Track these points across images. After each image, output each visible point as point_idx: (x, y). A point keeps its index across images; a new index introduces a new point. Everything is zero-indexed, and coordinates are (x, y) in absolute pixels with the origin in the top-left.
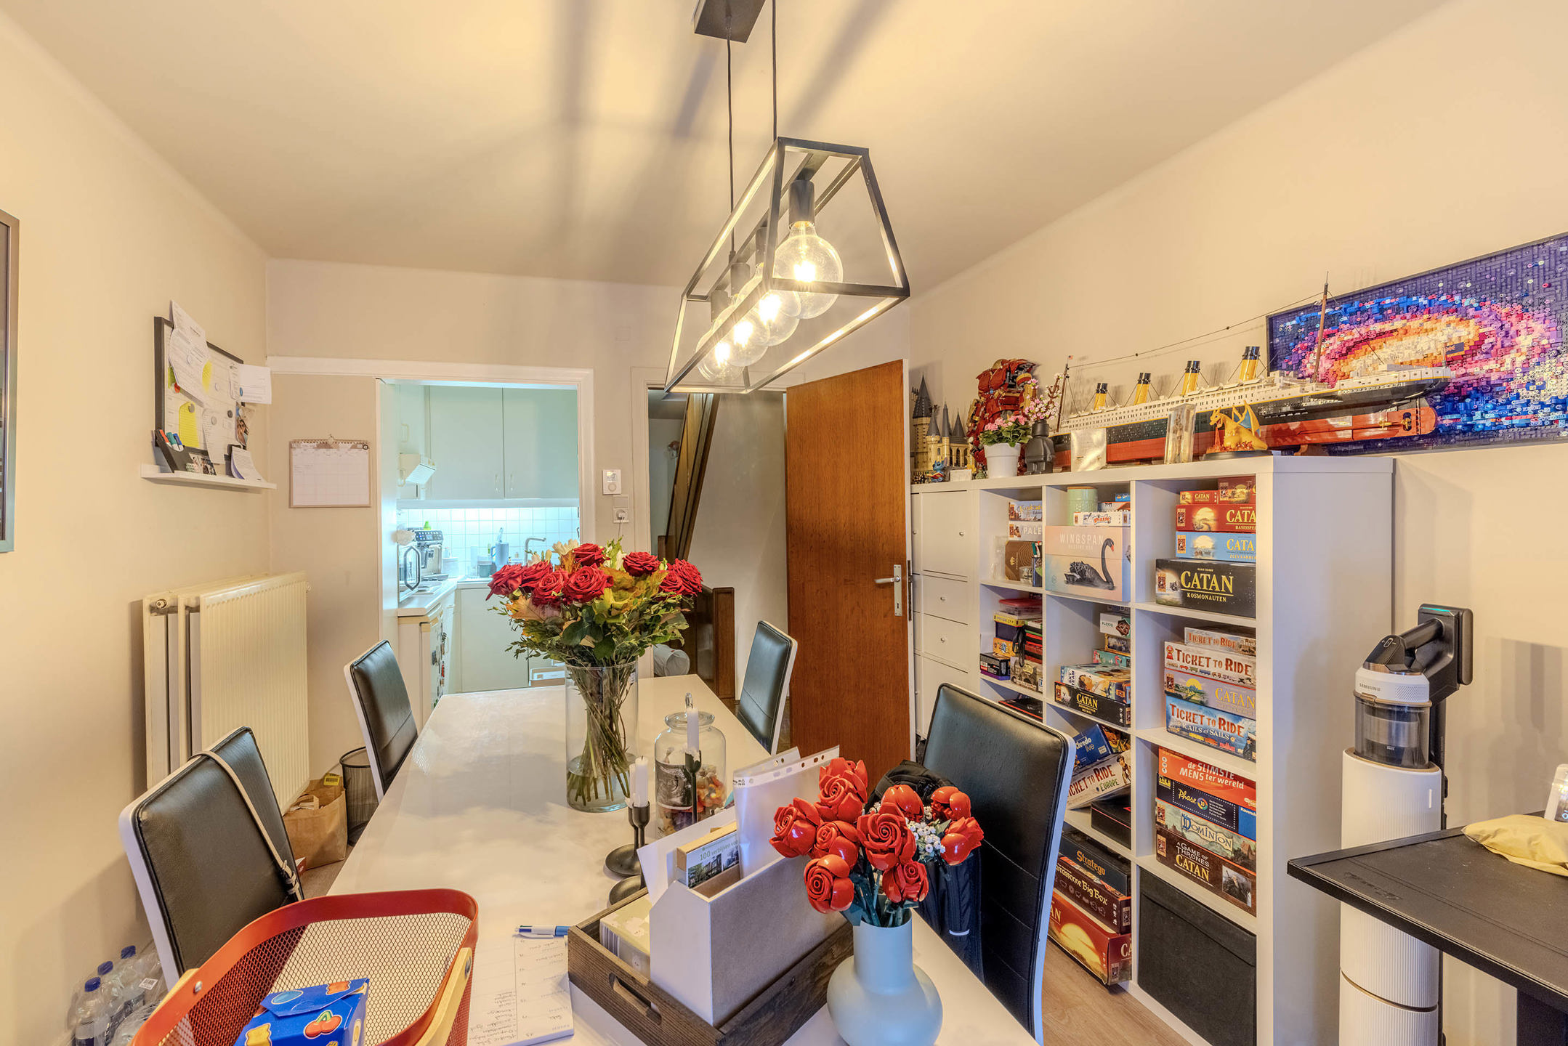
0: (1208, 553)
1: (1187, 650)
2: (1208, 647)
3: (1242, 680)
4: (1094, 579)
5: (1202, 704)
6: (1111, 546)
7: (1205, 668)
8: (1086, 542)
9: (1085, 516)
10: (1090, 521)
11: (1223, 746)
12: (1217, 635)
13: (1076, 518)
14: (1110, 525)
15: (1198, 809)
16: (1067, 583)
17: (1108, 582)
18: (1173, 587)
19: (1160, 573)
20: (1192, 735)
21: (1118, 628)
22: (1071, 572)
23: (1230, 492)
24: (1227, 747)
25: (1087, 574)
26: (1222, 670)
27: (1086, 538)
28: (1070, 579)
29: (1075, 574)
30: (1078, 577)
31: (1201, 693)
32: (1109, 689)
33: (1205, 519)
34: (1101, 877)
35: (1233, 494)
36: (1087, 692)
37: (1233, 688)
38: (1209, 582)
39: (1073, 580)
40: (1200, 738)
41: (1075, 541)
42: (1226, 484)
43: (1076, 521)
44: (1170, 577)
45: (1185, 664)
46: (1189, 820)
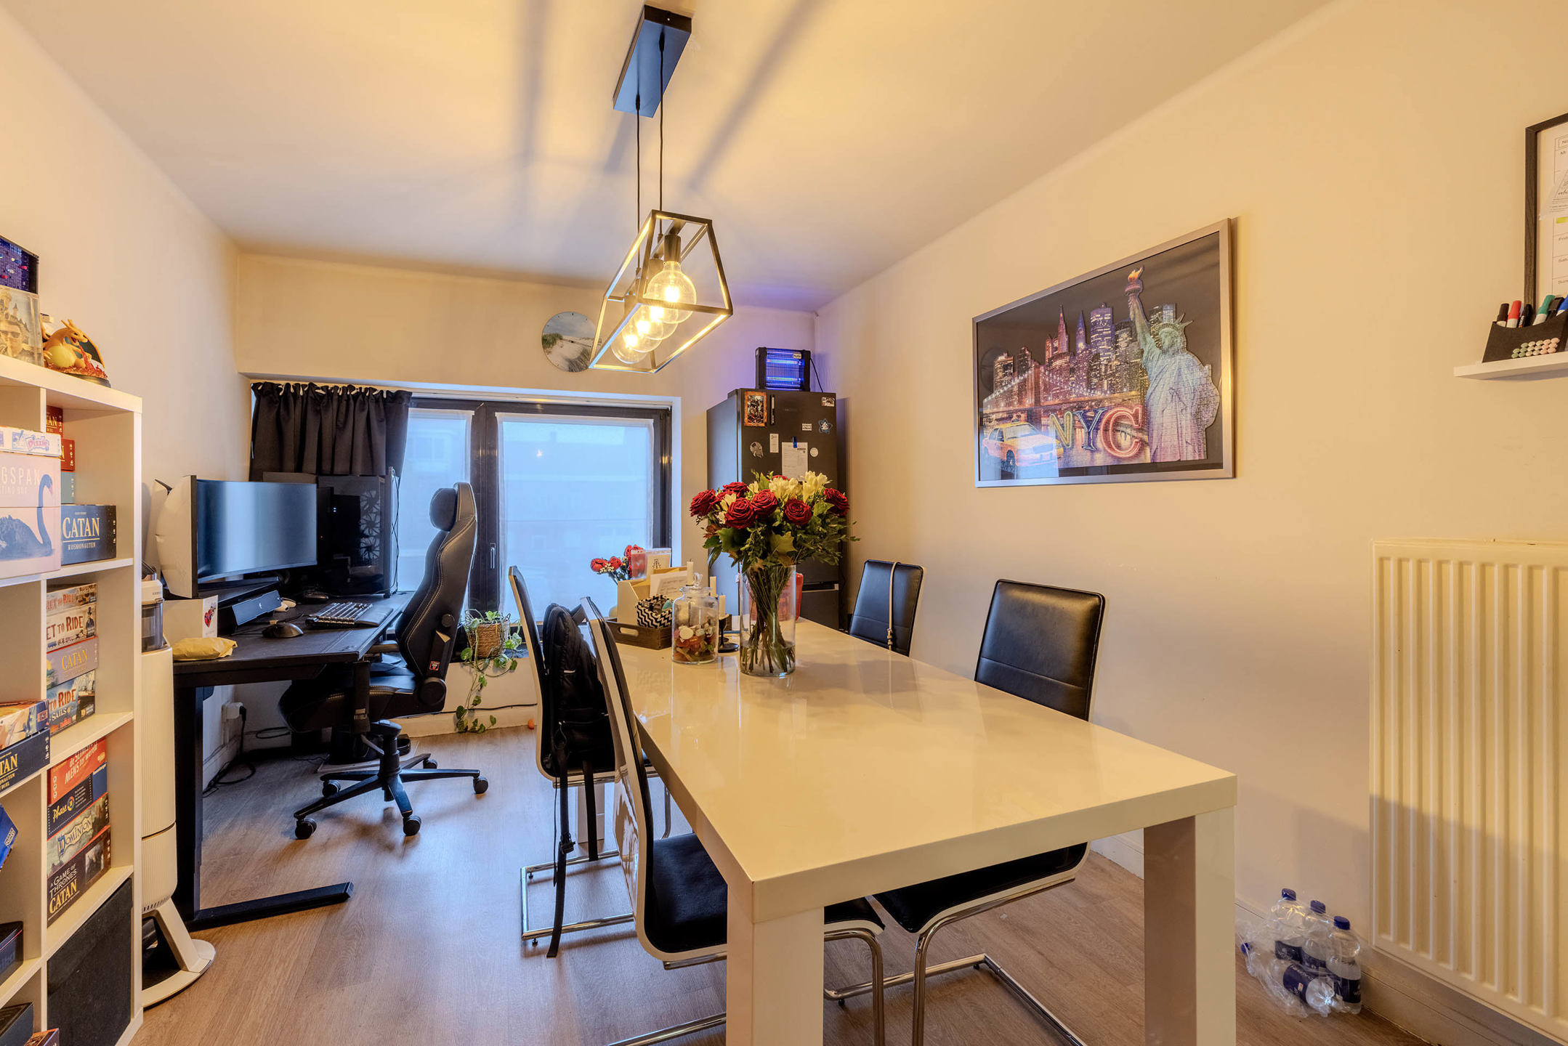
3: (77, 636)
4: (28, 543)
5: (53, 685)
6: (49, 487)
7: (53, 640)
8: (18, 479)
9: (14, 434)
10: (20, 446)
11: (63, 725)
12: (61, 594)
15: (71, 813)
17: (43, 544)
24: (66, 722)
26: (67, 633)
27: (17, 474)
31: (51, 673)
37: (75, 648)
38: (84, 525)
46: (63, 837)
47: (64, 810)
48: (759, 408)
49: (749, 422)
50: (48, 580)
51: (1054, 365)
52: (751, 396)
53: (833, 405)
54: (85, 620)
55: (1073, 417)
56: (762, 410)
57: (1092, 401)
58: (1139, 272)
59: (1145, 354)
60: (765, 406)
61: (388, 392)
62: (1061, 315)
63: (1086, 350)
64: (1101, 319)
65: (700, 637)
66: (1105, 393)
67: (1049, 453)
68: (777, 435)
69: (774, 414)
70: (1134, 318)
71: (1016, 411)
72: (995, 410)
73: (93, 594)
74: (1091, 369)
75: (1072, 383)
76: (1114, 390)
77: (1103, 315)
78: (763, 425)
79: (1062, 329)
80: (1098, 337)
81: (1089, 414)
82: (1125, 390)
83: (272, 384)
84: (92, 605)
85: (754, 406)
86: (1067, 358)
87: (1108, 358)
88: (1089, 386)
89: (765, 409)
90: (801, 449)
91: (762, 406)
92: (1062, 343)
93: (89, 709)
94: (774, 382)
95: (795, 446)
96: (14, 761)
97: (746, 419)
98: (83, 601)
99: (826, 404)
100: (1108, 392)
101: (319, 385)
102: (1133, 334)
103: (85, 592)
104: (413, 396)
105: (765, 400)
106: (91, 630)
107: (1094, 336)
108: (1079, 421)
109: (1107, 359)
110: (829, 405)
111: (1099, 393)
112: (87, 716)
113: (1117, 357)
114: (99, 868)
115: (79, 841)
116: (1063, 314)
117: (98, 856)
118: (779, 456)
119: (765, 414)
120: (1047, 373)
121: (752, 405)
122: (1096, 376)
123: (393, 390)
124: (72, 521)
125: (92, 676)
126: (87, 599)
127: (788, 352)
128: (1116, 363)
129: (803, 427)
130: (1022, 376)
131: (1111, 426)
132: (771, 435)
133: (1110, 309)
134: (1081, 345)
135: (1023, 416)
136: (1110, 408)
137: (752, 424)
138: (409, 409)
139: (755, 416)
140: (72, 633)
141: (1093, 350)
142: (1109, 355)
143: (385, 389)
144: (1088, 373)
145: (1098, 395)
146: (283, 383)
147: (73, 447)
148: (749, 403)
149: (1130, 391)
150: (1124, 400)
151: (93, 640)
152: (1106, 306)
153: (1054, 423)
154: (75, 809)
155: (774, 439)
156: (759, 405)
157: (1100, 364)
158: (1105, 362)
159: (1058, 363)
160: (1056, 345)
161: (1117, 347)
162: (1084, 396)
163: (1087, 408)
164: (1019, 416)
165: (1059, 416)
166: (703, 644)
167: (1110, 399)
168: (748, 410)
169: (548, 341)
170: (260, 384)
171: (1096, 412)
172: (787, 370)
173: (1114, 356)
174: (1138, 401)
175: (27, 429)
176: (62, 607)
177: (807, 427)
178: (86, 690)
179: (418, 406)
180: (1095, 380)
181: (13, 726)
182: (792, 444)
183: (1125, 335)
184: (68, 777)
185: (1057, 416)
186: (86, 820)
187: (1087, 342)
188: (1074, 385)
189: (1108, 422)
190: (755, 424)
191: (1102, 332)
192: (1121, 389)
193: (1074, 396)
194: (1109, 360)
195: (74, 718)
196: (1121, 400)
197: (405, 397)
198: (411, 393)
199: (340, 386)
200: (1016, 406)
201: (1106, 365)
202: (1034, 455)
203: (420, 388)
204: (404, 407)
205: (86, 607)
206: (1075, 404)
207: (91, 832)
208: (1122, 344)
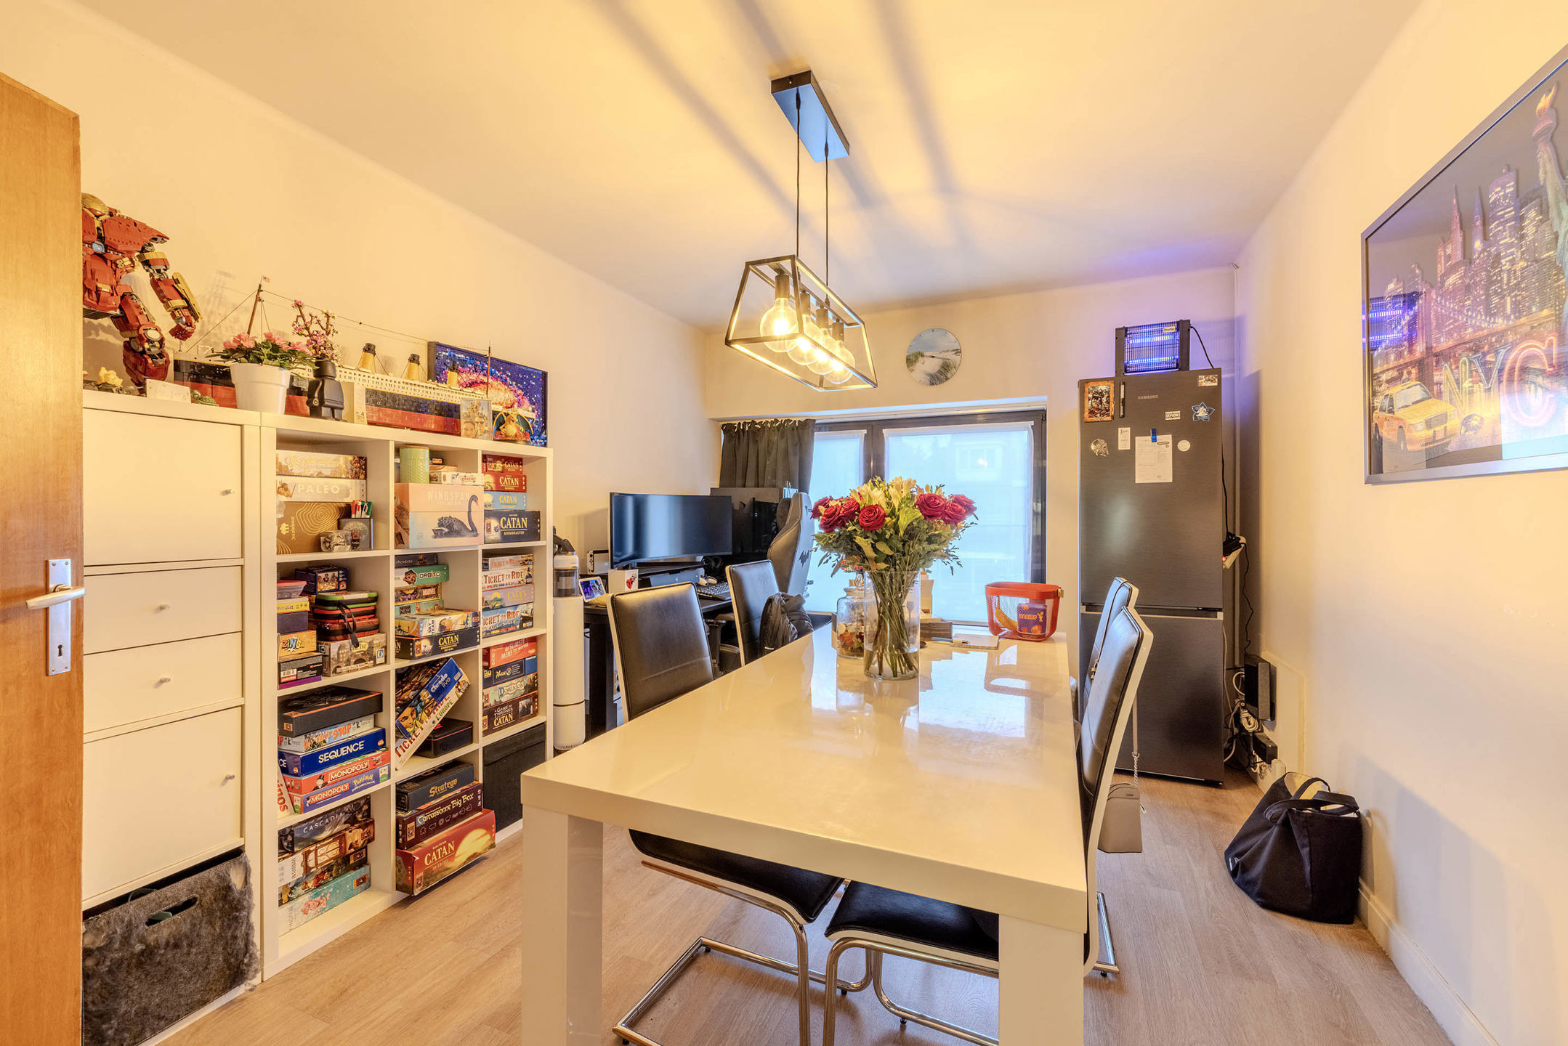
0: (490, 506)
1: (491, 574)
2: (503, 567)
3: (520, 582)
4: (461, 530)
5: (502, 607)
6: (476, 501)
7: (502, 583)
8: (454, 497)
9: (452, 475)
10: (458, 480)
11: (510, 629)
12: (507, 558)
13: (445, 476)
14: (475, 484)
15: (508, 677)
16: (435, 537)
17: (473, 531)
18: (496, 530)
19: (488, 520)
20: (493, 632)
21: (405, 579)
22: (439, 526)
23: (493, 464)
24: (512, 628)
25: (455, 527)
26: (511, 580)
27: (454, 495)
28: (438, 534)
29: (443, 529)
30: (446, 530)
31: (500, 600)
32: (467, 620)
33: (488, 482)
34: (456, 787)
35: (495, 466)
36: (448, 632)
37: (518, 588)
38: (516, 522)
39: (441, 534)
40: (498, 631)
41: (443, 497)
42: (491, 459)
43: (445, 480)
44: (494, 523)
45: (491, 584)
46: (503, 688)
47: (504, 674)
48: (1104, 400)
49: (1090, 417)
50: (483, 550)
51: (1447, 284)
52: (1093, 387)
53: (1216, 384)
54: (526, 573)
55: (1470, 365)
56: (1108, 402)
57: (1492, 335)
58: (1550, 95)
59: (1560, 240)
60: (1112, 396)
61: (799, 421)
62: (1455, 201)
63: (1484, 251)
64: (1502, 193)
65: (852, 634)
66: (1508, 318)
67: (1443, 427)
68: (1129, 429)
69: (1123, 405)
70: (1545, 180)
71: (1406, 365)
72: (1385, 367)
73: (530, 560)
74: (1490, 282)
75: (1468, 310)
76: (1519, 312)
77: (1504, 188)
78: (1109, 418)
79: (1456, 226)
80: (1498, 226)
81: (1489, 358)
82: (1534, 309)
83: (731, 424)
84: (531, 567)
85: (1097, 398)
86: (1462, 270)
87: (1513, 261)
88: (1489, 313)
89: (1112, 400)
90: (1162, 443)
91: (1109, 397)
92: (1454, 249)
93: (529, 624)
94: (1136, 366)
95: (1154, 440)
96: (457, 638)
97: (1086, 414)
98: (523, 563)
99: (1204, 384)
100: (1512, 317)
101: (757, 421)
102: (1544, 210)
103: (525, 559)
104: (816, 422)
105: (1112, 389)
106: (529, 580)
107: (1493, 226)
108: (1477, 372)
109: (1509, 261)
110: (1209, 384)
111: (1500, 321)
112: (527, 628)
113: (1523, 253)
114: (527, 713)
115: (514, 693)
116: (1457, 201)
117: (529, 705)
118: (1131, 453)
119: (1112, 405)
120: (1439, 299)
121: (1094, 397)
122: (1496, 292)
123: (802, 420)
124: (507, 520)
125: (531, 606)
126: (526, 563)
127: (1158, 327)
128: (1523, 264)
129: (1167, 416)
130: (1412, 309)
131: (1516, 373)
132: (1120, 429)
133: (1512, 174)
134: (1478, 244)
135: (1414, 371)
136: (1514, 344)
137: (1094, 419)
138: (815, 433)
139: (1098, 409)
140: (516, 580)
141: (1493, 250)
142: (1512, 254)
143: (797, 419)
144: (1487, 288)
145: (1500, 323)
146: (737, 422)
147: (525, 479)
148: (1090, 396)
149: (1542, 310)
150: (1532, 328)
151: (530, 586)
152: (1509, 169)
153: (1448, 380)
154: (511, 675)
155: (1124, 436)
156: (1103, 396)
157: (1501, 271)
158: (1507, 267)
159: (1452, 279)
160: (1449, 251)
161: (1522, 237)
162: (1483, 329)
163: (1486, 348)
164: (1409, 373)
165: (1453, 367)
166: (855, 640)
167: (1513, 329)
168: (1088, 404)
169: (911, 361)
170: (725, 425)
171: (1497, 352)
172: (1159, 349)
173: (1519, 254)
174: (1551, 326)
175: (461, 472)
176: (508, 566)
177: (1173, 415)
178: (526, 613)
179: (820, 430)
180: (1496, 300)
181: (457, 621)
182: (1150, 438)
183: (1532, 214)
184: (503, 656)
185: (1450, 366)
186: (519, 683)
187: (1485, 238)
188: (1470, 313)
189: (1512, 369)
190: (1098, 418)
191: (1503, 216)
192: (1530, 308)
193: (1470, 330)
194: (1513, 262)
195: (518, 627)
196: (1528, 329)
197: (811, 423)
198: (815, 420)
199: (770, 421)
200: (1407, 358)
201: (1509, 271)
202: (1427, 432)
203: (821, 415)
204: (810, 433)
205: (526, 567)
206: (1472, 344)
207: (523, 691)
208: (1530, 230)
